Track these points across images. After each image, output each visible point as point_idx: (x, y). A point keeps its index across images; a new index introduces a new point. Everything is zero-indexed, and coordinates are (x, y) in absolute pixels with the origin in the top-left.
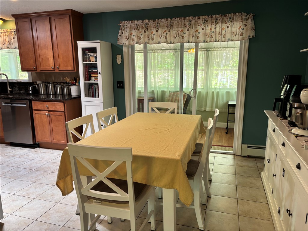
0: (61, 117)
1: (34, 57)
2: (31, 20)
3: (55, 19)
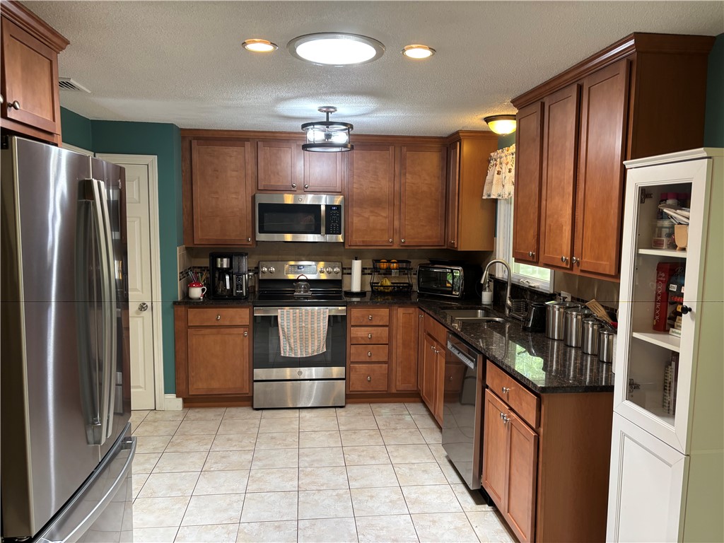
2: (543, 105)
3: (589, 88)
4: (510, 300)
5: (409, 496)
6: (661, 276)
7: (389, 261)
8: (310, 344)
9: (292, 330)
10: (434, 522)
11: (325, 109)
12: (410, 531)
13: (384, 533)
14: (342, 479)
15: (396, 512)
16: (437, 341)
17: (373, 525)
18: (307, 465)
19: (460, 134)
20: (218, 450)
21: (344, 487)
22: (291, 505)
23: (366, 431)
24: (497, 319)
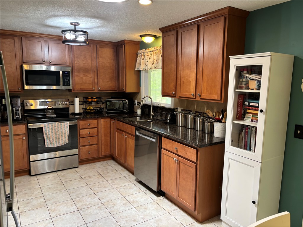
0: (191, 169)
1: (175, 79)
2: (177, 32)
3: (204, 27)
4: (152, 112)
5: (130, 200)
6: (240, 100)
7: (92, 98)
8: (61, 140)
9: (51, 134)
10: (146, 208)
11: (73, 24)
12: (138, 215)
13: (128, 219)
14: (96, 200)
15: (128, 208)
16: (124, 132)
17: (122, 217)
18: (75, 197)
19: (125, 41)
20: (22, 200)
21: (99, 203)
22: (78, 218)
23: (95, 176)
24: (149, 120)
